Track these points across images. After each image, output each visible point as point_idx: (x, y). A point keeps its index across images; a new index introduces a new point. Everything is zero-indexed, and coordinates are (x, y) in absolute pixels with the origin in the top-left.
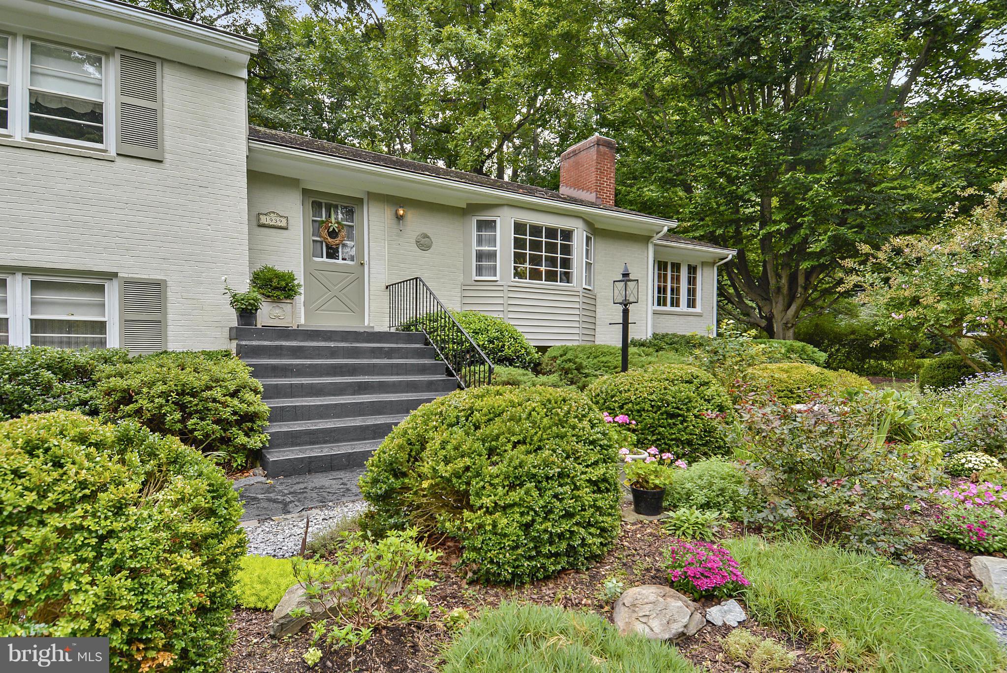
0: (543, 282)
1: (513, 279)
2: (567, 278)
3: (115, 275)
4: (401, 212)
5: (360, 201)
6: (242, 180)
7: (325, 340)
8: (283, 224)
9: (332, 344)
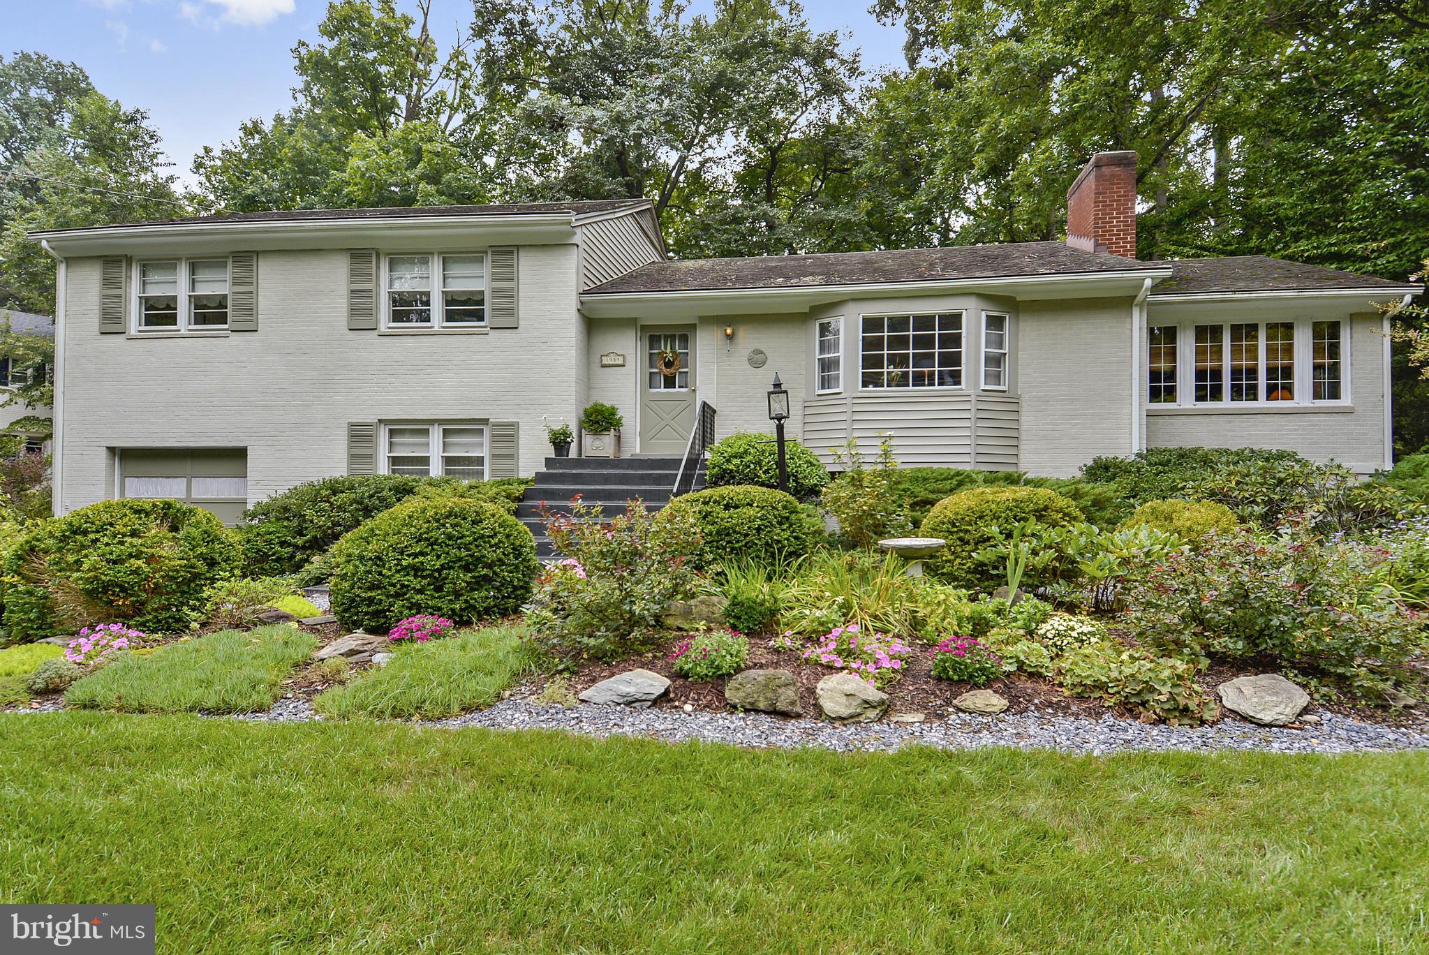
0: (911, 388)
1: (860, 388)
2: (956, 378)
3: (486, 421)
4: (729, 331)
5: (693, 327)
6: (572, 330)
7: (613, 468)
8: (621, 362)
9: (605, 472)
